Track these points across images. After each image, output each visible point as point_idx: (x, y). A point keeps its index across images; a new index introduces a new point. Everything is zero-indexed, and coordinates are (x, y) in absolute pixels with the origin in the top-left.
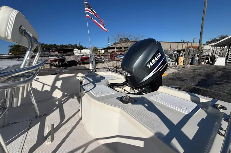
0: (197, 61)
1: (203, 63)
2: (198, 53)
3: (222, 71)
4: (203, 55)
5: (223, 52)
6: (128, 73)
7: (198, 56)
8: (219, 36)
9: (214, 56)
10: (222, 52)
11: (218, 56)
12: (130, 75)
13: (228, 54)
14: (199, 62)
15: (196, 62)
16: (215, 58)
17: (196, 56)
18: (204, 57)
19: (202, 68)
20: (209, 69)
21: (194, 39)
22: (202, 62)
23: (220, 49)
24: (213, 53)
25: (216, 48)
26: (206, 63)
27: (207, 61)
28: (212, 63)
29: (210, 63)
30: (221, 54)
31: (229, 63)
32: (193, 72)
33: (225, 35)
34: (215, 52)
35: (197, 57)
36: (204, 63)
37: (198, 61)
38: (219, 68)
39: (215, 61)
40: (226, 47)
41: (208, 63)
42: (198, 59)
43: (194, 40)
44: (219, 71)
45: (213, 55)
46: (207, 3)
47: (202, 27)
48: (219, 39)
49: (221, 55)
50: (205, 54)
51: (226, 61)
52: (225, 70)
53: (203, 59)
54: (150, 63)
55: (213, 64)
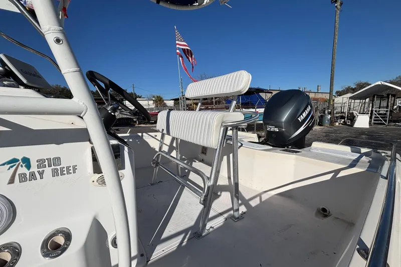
0: (328, 120)
1: (337, 124)
2: (328, 109)
3: (367, 135)
4: (336, 112)
5: (364, 108)
6: (275, 128)
7: (330, 113)
8: (354, 84)
9: (353, 113)
10: (362, 108)
11: (358, 114)
12: (278, 130)
13: (372, 111)
14: (332, 122)
15: (327, 122)
16: (354, 117)
17: (326, 112)
18: (337, 115)
19: (337, 130)
20: (348, 132)
21: (318, 86)
22: (336, 122)
23: (360, 102)
24: (350, 108)
25: (353, 101)
26: (342, 124)
27: (343, 120)
28: (349, 123)
29: (348, 123)
30: (362, 110)
31: (375, 123)
32: (326, 136)
33: (364, 81)
34: (352, 107)
35: (328, 114)
36: (339, 124)
37: (330, 121)
38: (362, 131)
39: (355, 121)
40: (367, 100)
41: (345, 123)
42: (329, 117)
43: (318, 89)
44: (363, 134)
45: (351, 112)
46: (337, 37)
47: (332, 71)
48: (355, 88)
49: (362, 112)
50: (339, 110)
51: (370, 122)
52: (371, 134)
53: (336, 117)
54: (301, 116)
55: (352, 125)
